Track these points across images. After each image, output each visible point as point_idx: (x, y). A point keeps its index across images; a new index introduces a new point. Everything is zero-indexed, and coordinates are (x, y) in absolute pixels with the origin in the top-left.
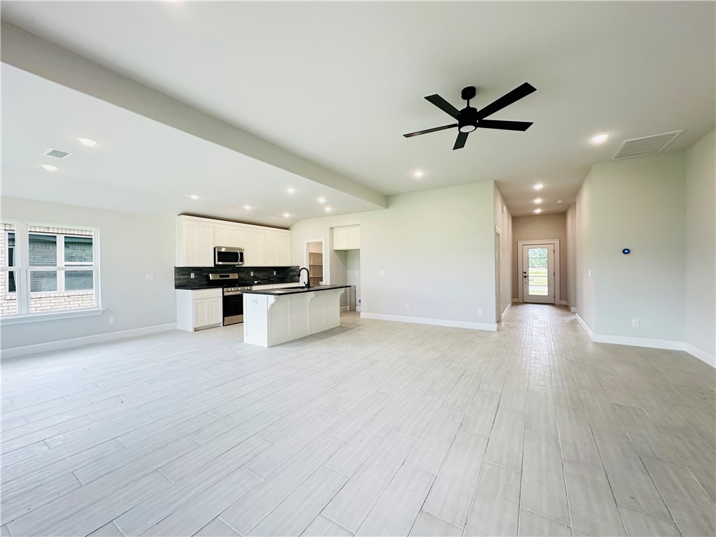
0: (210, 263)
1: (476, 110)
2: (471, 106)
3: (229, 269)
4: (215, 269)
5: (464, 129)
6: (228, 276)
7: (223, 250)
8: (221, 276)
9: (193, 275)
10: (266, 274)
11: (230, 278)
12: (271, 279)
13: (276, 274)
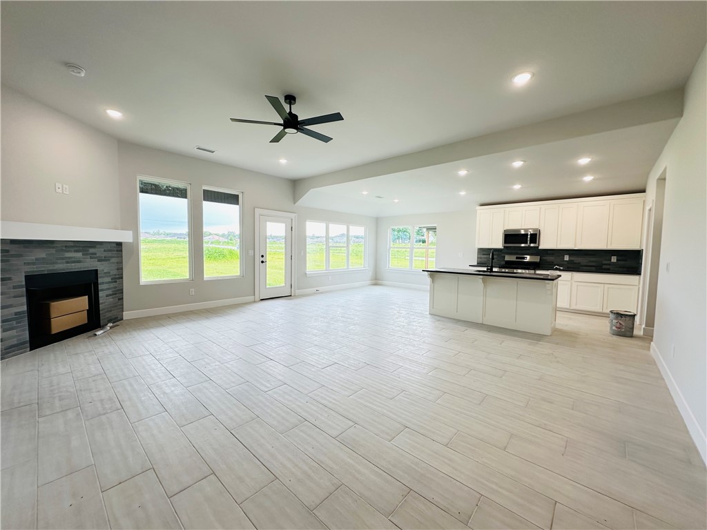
6: (525, 258)
8: (518, 258)
11: (528, 260)
12: (604, 267)
13: (614, 259)
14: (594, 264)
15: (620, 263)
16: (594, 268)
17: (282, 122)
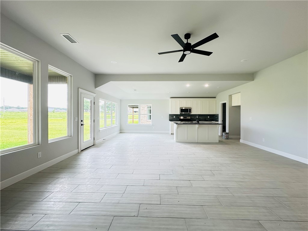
0: (178, 112)
1: (191, 44)
2: (188, 42)
3: (187, 115)
4: (181, 115)
5: (185, 53)
6: (186, 118)
7: (184, 108)
8: (184, 118)
9: (174, 117)
10: (204, 117)
11: (187, 118)
12: (207, 119)
13: (209, 117)
14: (204, 119)
15: (210, 118)
16: (204, 120)
17: (182, 49)
